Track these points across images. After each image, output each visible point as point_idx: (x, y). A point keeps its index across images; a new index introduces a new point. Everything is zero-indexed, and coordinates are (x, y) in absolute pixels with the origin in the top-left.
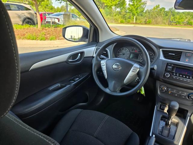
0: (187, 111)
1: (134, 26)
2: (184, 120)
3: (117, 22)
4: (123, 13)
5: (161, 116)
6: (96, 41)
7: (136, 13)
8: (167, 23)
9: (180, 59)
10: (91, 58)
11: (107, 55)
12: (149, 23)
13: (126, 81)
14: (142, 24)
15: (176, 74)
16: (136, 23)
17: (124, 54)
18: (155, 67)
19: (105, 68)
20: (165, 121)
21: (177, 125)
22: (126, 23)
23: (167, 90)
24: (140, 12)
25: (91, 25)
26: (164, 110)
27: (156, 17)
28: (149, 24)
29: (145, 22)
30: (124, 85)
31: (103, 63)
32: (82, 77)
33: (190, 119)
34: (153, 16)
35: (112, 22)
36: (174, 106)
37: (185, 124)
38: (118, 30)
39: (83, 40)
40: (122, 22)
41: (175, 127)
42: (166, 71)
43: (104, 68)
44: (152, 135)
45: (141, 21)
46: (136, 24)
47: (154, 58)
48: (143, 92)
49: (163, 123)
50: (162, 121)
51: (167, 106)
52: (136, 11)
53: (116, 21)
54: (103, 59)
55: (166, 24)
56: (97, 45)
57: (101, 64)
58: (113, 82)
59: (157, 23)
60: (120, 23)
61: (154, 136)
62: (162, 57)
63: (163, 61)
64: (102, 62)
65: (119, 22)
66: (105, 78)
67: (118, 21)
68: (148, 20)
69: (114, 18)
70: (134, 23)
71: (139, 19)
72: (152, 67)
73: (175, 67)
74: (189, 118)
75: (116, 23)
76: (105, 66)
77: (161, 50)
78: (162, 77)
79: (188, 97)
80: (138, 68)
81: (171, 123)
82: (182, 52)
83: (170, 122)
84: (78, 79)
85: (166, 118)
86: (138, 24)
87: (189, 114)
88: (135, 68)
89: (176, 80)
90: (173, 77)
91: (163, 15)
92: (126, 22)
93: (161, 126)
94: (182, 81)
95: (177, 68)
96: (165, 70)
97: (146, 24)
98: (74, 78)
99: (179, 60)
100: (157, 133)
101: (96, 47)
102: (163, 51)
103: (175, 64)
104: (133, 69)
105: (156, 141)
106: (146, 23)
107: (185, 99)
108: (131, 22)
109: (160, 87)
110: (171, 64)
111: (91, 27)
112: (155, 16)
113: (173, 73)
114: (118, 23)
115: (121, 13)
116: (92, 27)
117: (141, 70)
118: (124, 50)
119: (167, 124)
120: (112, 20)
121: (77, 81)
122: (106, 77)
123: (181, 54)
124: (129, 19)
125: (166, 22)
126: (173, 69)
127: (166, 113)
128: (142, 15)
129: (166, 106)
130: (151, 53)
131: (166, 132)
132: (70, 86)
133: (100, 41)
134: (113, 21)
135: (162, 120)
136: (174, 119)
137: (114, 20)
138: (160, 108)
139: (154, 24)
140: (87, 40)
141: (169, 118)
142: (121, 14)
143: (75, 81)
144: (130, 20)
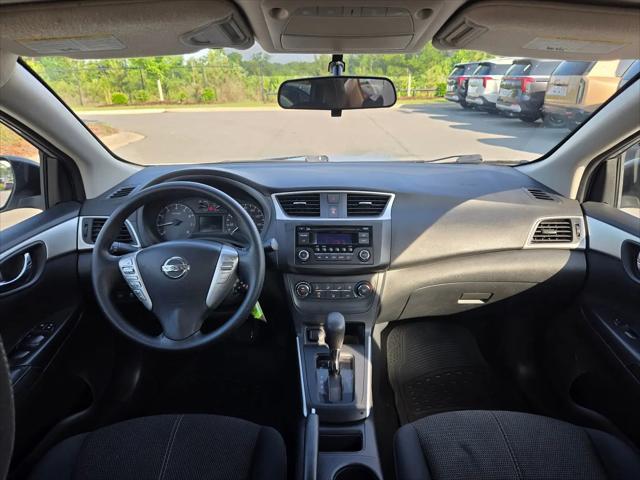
0: (363, 325)
1: (163, 110)
2: (362, 347)
3: (101, 103)
4: (114, 72)
5: (316, 357)
6: (74, 199)
7: (160, 69)
8: (259, 98)
9: (319, 211)
10: (74, 257)
11: (126, 237)
12: (210, 98)
13: (211, 298)
14: (187, 103)
15: (321, 248)
16: (168, 102)
17: (179, 223)
18: (274, 244)
19: (140, 280)
20: (325, 367)
21: (351, 364)
22: (136, 104)
23: (313, 290)
24: (171, 68)
25: (45, 153)
26: (317, 340)
27: (225, 81)
28: (210, 100)
29: (195, 96)
30: (209, 310)
31: (128, 265)
32: (55, 328)
33: (373, 340)
34: (213, 78)
35: (82, 104)
36: (336, 324)
37: (365, 355)
38: (116, 132)
39: (20, 200)
40: (118, 102)
41: (350, 371)
42: (299, 246)
43: (135, 280)
44: (309, 411)
45: (182, 96)
46: (170, 103)
47: (261, 218)
48: (259, 313)
49: (323, 374)
50: (321, 369)
51: (322, 328)
52: (158, 64)
53: (96, 98)
54: (122, 253)
55: (255, 100)
56: (83, 212)
57: (124, 271)
58: (176, 313)
59: (231, 99)
60: (112, 105)
61: (313, 411)
62: (281, 215)
63: (286, 223)
64: (122, 264)
65: (109, 100)
66: (147, 309)
67: (104, 98)
68: (202, 91)
69: (85, 89)
70: (161, 103)
71: (176, 88)
72: (267, 245)
73: (315, 232)
74: (370, 338)
75: (97, 105)
76: (137, 273)
77: (273, 196)
78: (293, 263)
79: (357, 294)
80: (235, 257)
81: (340, 364)
82: (318, 195)
83: (337, 362)
84: (42, 337)
85: (326, 358)
86: (175, 103)
87: (368, 330)
88: (228, 259)
89: (323, 261)
90: (316, 257)
91: (240, 75)
92: (134, 101)
93: (322, 382)
94: (336, 262)
95: (319, 233)
96: (297, 245)
97: (199, 102)
98: (27, 340)
99: (318, 215)
100: (318, 400)
101: (81, 218)
102: (278, 198)
103: (312, 226)
104: (224, 263)
105: (321, 423)
106: (199, 100)
107: (352, 299)
108: (152, 98)
109: (295, 289)
110: (305, 226)
111: (44, 157)
112: (220, 78)
113: (314, 247)
114: (107, 105)
115: (108, 71)
116: (49, 159)
117: (244, 260)
118: (176, 211)
119: (332, 372)
120: (77, 96)
121: (42, 348)
122: (149, 303)
123: (318, 199)
124: (141, 91)
125: (253, 93)
126: (311, 238)
127: (324, 346)
128: (178, 75)
129: (319, 330)
130: (252, 208)
131: (335, 391)
132: (23, 372)
133: (89, 196)
134: (84, 100)
135: (319, 366)
136: (344, 353)
137: (86, 95)
138: (309, 339)
139: (224, 102)
140: (40, 199)
141: (333, 355)
142: (107, 74)
143: (33, 350)
144: (146, 92)
